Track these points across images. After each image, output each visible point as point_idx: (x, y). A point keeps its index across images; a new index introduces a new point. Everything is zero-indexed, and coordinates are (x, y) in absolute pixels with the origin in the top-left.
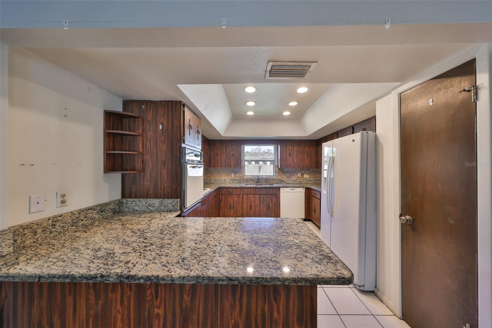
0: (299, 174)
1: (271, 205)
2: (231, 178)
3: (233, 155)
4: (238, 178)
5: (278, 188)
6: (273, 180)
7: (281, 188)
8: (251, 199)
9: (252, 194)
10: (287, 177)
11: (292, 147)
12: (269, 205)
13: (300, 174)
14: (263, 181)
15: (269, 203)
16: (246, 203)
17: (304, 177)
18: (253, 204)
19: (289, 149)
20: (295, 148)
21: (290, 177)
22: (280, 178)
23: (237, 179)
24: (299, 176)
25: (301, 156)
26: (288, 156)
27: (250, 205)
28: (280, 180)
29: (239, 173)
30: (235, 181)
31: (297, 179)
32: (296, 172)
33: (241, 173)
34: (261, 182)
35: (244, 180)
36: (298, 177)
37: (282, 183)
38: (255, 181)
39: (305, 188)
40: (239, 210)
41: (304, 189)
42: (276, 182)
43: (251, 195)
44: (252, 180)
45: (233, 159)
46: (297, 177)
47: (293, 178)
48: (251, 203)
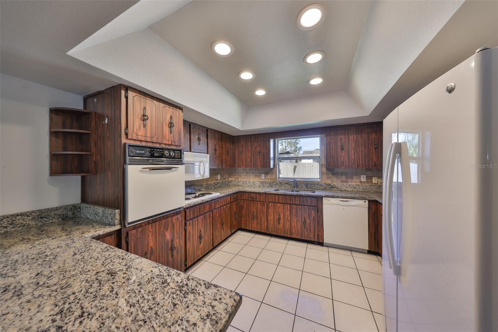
0: (363, 177)
1: (308, 221)
2: (261, 180)
3: (259, 153)
4: (270, 181)
5: (321, 198)
6: (317, 184)
7: (324, 198)
8: (280, 210)
9: (280, 203)
10: (342, 182)
11: (347, 136)
12: (305, 220)
13: (365, 176)
14: (303, 185)
15: (305, 218)
16: (272, 214)
17: (371, 182)
18: (282, 217)
19: (341, 138)
20: (351, 137)
21: (347, 182)
22: (329, 182)
23: (267, 181)
24: (362, 180)
25: (363, 149)
26: (339, 149)
27: (278, 217)
28: (329, 185)
29: (271, 174)
30: (265, 184)
31: (358, 185)
32: (358, 175)
33: (273, 174)
34: (300, 186)
35: (277, 183)
36: (361, 182)
37: (332, 189)
38: (291, 184)
39: (369, 201)
40: (264, 223)
41: (367, 202)
42: (323, 188)
43: (278, 205)
44: (288, 184)
45: (260, 157)
46: (358, 181)
47: (352, 183)
48: (279, 215)
